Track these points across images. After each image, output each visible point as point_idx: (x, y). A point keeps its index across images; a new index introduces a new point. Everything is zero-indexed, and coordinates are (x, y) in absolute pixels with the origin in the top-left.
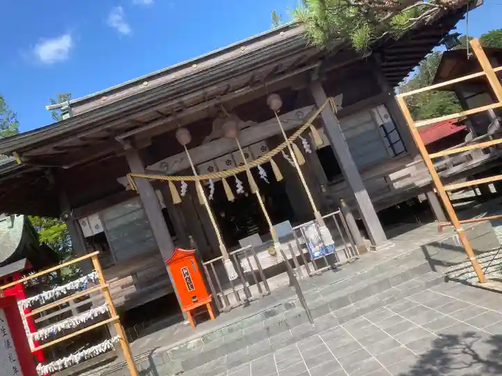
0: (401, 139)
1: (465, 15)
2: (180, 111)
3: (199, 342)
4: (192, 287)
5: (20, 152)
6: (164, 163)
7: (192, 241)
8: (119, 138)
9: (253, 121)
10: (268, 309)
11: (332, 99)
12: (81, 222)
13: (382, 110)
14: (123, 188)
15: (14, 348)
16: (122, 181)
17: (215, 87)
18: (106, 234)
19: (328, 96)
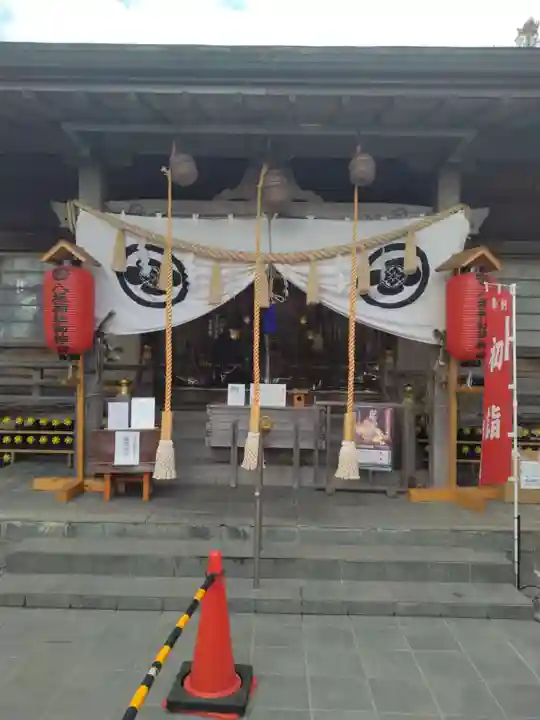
3: (60, 530)
6: (139, 205)
9: (317, 193)
10: (201, 522)
16: (59, 208)
17: (261, 92)
19: (462, 202)
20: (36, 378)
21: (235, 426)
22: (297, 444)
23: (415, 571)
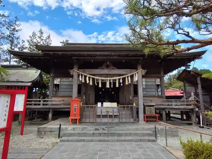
0: (161, 91)
1: (195, 60)
2: (95, 57)
3: (72, 129)
4: (75, 111)
5: (43, 51)
7: (84, 97)
8: (73, 58)
9: (117, 68)
10: (97, 127)
11: (143, 71)
12: (55, 79)
13: (158, 80)
14: (69, 73)
15: (9, 108)
16: (70, 71)
17: (107, 53)
18: (60, 85)
19: (142, 68)
20: (63, 102)
21: (101, 111)
22: (113, 114)
23: (136, 134)
